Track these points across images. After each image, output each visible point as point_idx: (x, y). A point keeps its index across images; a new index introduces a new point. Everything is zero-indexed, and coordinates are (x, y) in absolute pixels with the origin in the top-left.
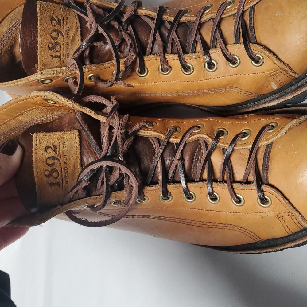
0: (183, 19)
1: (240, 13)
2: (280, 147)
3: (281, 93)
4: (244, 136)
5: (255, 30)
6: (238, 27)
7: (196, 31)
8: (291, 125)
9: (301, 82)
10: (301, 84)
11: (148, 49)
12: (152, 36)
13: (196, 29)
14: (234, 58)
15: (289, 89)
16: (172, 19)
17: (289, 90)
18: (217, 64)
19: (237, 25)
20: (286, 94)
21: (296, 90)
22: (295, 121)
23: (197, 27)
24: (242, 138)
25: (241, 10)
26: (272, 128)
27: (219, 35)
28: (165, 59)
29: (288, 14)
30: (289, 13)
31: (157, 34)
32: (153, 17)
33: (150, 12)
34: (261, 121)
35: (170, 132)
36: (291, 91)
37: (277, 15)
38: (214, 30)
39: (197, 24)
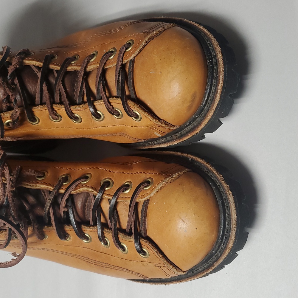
0: (70, 68)
1: (119, 67)
2: (155, 204)
3: (169, 138)
4: (126, 190)
5: (135, 84)
6: (118, 80)
7: (81, 82)
8: (163, 184)
9: (182, 131)
10: (183, 133)
11: (36, 100)
12: (39, 87)
13: (81, 80)
14: (116, 111)
15: (174, 135)
16: (59, 68)
17: (174, 137)
18: (103, 115)
19: (117, 79)
20: (172, 140)
21: (179, 138)
22: (167, 180)
23: (82, 78)
24: (123, 191)
25: (120, 64)
26: (148, 184)
27: (102, 86)
28: (53, 109)
29: (160, 74)
30: (161, 72)
31: (44, 85)
32: (40, 67)
33: (36, 62)
34: (142, 174)
35: (59, 183)
36: (176, 138)
37: (151, 73)
38: (98, 82)
39: (82, 75)
